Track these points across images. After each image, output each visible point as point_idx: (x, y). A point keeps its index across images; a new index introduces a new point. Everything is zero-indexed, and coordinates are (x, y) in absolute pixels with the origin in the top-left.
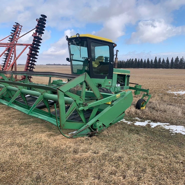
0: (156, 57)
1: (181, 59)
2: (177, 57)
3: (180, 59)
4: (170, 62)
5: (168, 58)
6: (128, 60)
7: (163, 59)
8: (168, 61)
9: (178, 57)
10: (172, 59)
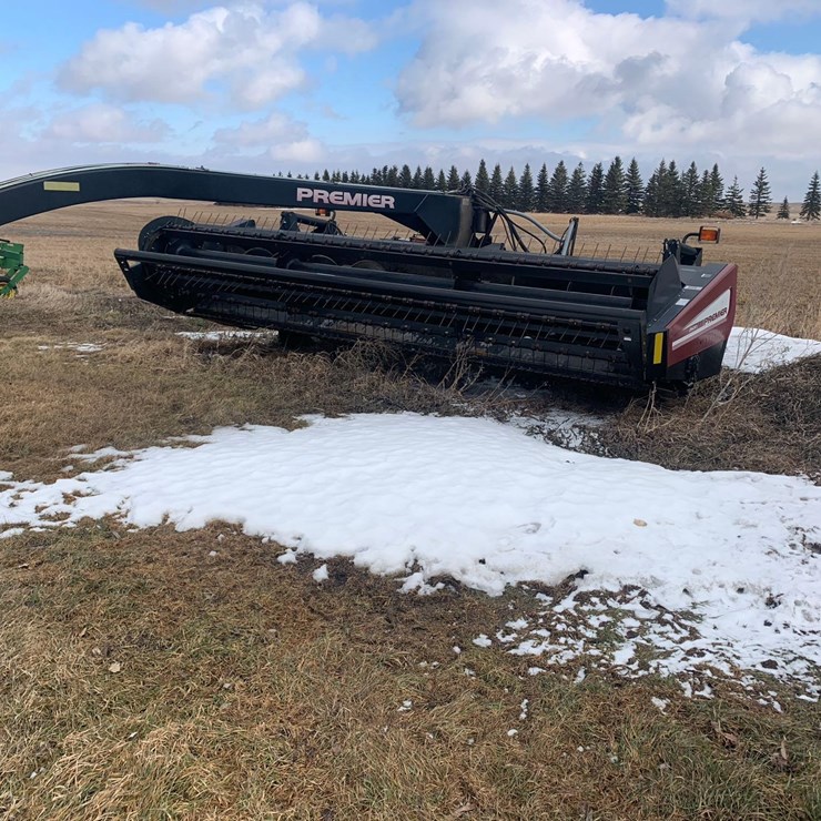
0: (483, 164)
1: (576, 172)
2: (562, 163)
3: (570, 175)
4: (535, 184)
5: (527, 167)
6: (375, 170)
7: (511, 173)
8: (526, 178)
9: (566, 166)
10: (544, 171)
